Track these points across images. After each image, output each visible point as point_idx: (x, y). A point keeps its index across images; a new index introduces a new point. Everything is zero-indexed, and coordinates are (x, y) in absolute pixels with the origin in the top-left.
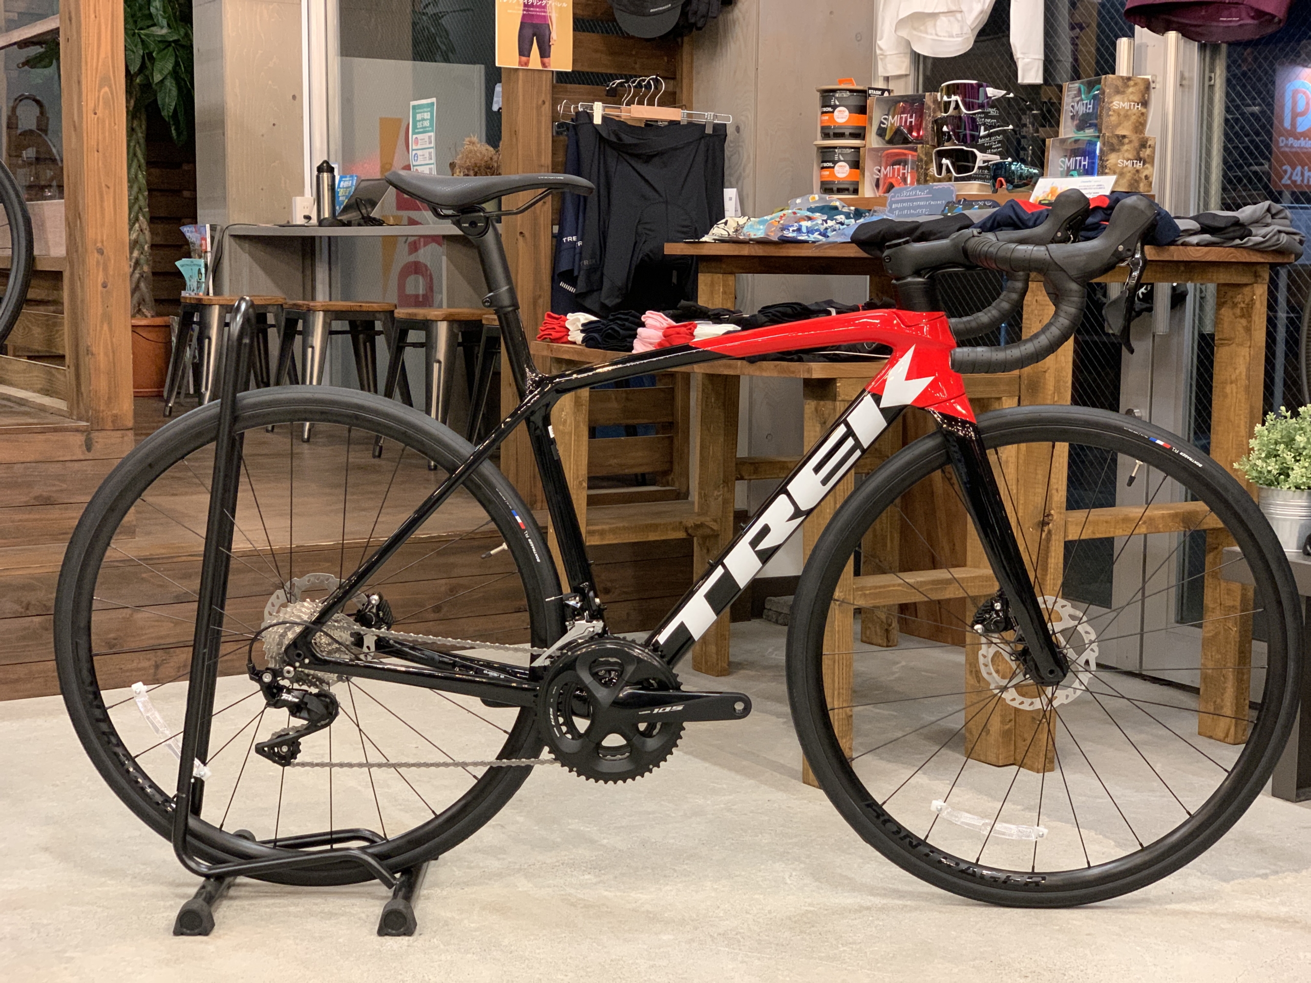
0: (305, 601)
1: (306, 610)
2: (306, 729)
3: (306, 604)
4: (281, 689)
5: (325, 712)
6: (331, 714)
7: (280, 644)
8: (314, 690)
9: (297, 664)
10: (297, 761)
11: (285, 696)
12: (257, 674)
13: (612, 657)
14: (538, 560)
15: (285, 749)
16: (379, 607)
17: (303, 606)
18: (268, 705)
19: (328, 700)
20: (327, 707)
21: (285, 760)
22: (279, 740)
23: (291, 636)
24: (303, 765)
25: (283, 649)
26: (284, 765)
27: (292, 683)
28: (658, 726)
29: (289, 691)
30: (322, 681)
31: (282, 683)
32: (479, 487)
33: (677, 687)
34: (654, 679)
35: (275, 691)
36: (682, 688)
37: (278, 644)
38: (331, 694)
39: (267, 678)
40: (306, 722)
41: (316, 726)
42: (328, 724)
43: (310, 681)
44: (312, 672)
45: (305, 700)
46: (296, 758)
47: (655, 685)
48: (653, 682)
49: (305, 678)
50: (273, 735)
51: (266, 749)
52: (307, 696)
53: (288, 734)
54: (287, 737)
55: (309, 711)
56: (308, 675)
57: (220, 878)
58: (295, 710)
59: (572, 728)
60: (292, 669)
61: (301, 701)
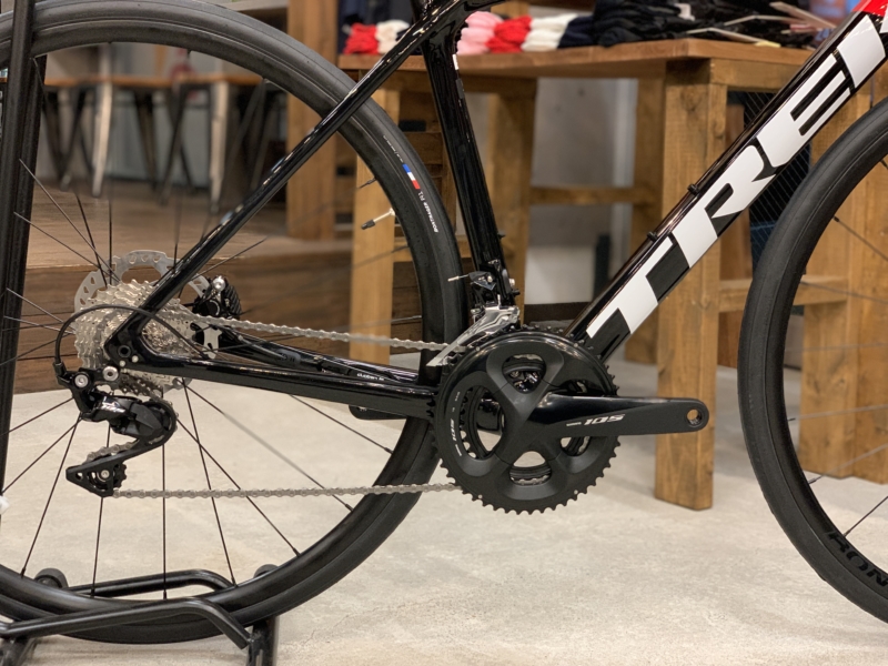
0: (130, 282)
1: (133, 294)
2: (133, 448)
3: (131, 286)
4: (100, 396)
5: (159, 425)
6: (167, 429)
7: (98, 337)
8: (145, 399)
9: (122, 363)
10: (121, 489)
11: (105, 406)
12: (67, 377)
13: (531, 353)
14: (436, 230)
15: (105, 474)
16: (224, 294)
17: (129, 289)
18: (82, 417)
19: (162, 411)
20: (161, 419)
21: (105, 488)
22: (98, 462)
23: (112, 326)
24: (129, 494)
25: (102, 345)
26: (103, 495)
27: (113, 389)
28: (586, 441)
29: (111, 398)
30: (153, 386)
31: (100, 388)
32: (360, 134)
33: (613, 392)
34: (581, 382)
35: (92, 399)
36: (619, 393)
37: (95, 338)
38: (166, 403)
39: (82, 382)
40: (133, 440)
41: (147, 445)
42: (161, 443)
43: (138, 387)
44: (140, 374)
45: (133, 411)
46: (119, 486)
47: (584, 390)
48: (581, 385)
49: (131, 382)
50: (89, 456)
51: (80, 474)
52: (135, 405)
53: (109, 455)
54: (109, 459)
55: (138, 425)
56: (135, 378)
57: (22, 639)
58: (119, 424)
59: (477, 445)
60: (115, 370)
61: (128, 411)
